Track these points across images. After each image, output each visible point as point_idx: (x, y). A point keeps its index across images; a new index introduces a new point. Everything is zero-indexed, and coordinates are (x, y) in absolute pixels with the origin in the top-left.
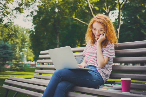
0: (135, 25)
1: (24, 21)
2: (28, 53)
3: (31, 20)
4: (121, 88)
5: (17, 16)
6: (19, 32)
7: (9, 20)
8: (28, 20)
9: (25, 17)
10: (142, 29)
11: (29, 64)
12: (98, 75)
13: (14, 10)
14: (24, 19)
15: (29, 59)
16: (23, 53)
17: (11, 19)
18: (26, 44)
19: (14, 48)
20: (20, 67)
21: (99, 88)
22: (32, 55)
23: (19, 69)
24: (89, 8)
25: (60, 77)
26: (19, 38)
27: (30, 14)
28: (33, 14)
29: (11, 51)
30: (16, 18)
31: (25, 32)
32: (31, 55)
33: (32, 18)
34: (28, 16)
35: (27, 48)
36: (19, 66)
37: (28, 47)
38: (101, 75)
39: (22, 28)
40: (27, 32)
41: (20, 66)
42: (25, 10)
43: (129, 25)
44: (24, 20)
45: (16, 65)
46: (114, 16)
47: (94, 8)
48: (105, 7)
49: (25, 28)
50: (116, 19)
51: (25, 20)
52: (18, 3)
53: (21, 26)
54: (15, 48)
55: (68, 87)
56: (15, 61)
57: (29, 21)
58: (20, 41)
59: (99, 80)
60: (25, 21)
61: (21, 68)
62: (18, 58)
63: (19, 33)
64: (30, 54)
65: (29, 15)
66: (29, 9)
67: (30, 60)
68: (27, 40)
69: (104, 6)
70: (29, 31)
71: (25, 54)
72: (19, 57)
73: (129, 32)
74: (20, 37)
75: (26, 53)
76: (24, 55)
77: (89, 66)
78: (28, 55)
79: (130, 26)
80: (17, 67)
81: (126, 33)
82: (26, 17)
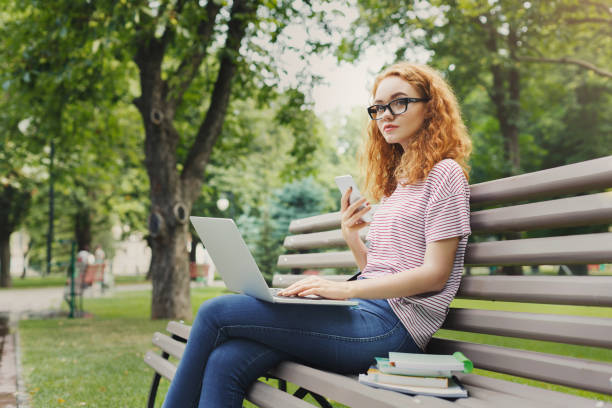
25: (218, 327)
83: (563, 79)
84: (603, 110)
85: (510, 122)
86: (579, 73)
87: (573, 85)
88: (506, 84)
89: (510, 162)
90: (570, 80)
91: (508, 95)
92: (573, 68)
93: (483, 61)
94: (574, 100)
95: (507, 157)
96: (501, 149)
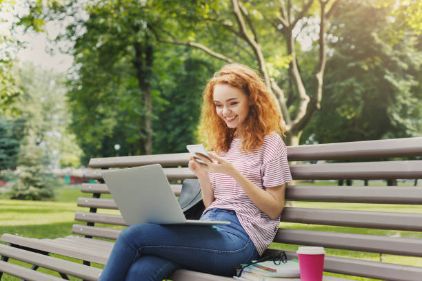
0: (369, 59)
1: (47, 52)
2: (63, 145)
3: (70, 48)
4: (299, 275)
5: (28, 43)
6: (36, 82)
7: (4, 55)
8: (60, 49)
9: (50, 41)
10: (388, 72)
11: (67, 175)
12: (242, 235)
13: (18, 24)
14: (47, 47)
15: (67, 163)
16: (48, 143)
17: (8, 50)
18: (56, 117)
19: (22, 130)
20: (41, 187)
21: (242, 274)
22: (74, 149)
23: (36, 194)
24: (235, 15)
25: (137, 248)
26: (36, 100)
27: (64, 32)
28: (73, 33)
29: (14, 141)
30: (25, 48)
31: (53, 83)
32: (71, 150)
33: (72, 44)
34: (58, 38)
35: (59, 131)
36: (36, 186)
37: (63, 126)
38: (248, 236)
39: (45, 72)
40: (57, 83)
41: (39, 184)
42: (51, 21)
43: (352, 61)
44: (49, 50)
45: (28, 181)
46: (308, 34)
47: (249, 14)
48: (281, 11)
49: (52, 70)
50: (314, 44)
51: (52, 50)
52: (28, 5)
53: (40, 66)
54: (25, 131)
55: (158, 272)
56: (27, 171)
57: (62, 52)
58: (40, 109)
59: (243, 251)
60: (52, 54)
61: (42, 190)
62: (34, 162)
63: (35, 87)
64: (69, 147)
65: (63, 36)
66: (61, 19)
67: (70, 165)
68: (58, 106)
69: (278, 9)
70: (64, 80)
71: (55, 148)
72: (36, 160)
73: (351, 80)
74: (39, 99)
75: (57, 144)
76: (52, 148)
77: (217, 211)
78: (62, 151)
79: (352, 64)
80: (32, 189)
81: (343, 84)
82: (54, 42)
83: (176, 54)
84: (200, 76)
85: (146, 81)
86: (186, 50)
87: (183, 59)
88: (144, 56)
89: (145, 108)
90: (181, 55)
91: (144, 63)
92: (183, 47)
93: (131, 39)
94: (183, 68)
95: (143, 105)
96: (140, 99)
